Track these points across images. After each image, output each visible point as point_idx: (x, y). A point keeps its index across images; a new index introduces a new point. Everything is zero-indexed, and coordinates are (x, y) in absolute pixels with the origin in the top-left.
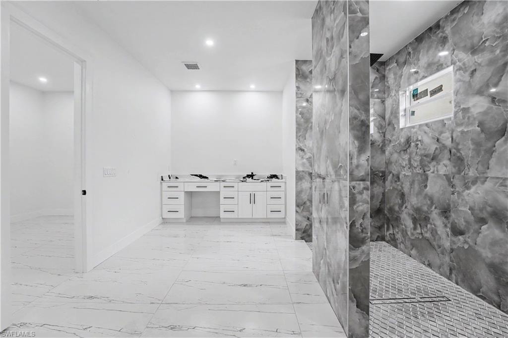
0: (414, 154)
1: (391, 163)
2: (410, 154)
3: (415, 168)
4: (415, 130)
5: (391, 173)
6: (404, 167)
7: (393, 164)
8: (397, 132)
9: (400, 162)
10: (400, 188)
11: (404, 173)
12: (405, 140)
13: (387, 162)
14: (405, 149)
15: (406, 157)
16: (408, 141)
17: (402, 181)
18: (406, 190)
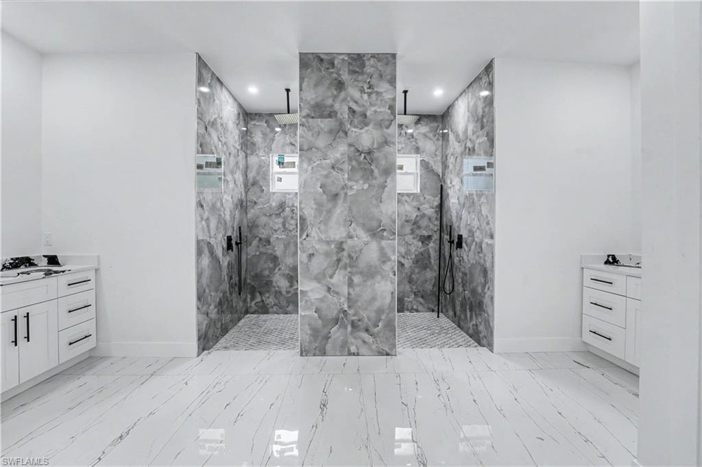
0: (290, 218)
1: (257, 226)
2: (285, 218)
3: (290, 231)
4: (291, 196)
5: (256, 237)
6: (275, 231)
7: (260, 228)
8: (266, 195)
9: (271, 225)
10: (270, 251)
11: (275, 236)
12: (278, 204)
13: (250, 225)
14: (278, 213)
15: (280, 220)
16: (282, 206)
17: (274, 244)
18: (278, 253)
